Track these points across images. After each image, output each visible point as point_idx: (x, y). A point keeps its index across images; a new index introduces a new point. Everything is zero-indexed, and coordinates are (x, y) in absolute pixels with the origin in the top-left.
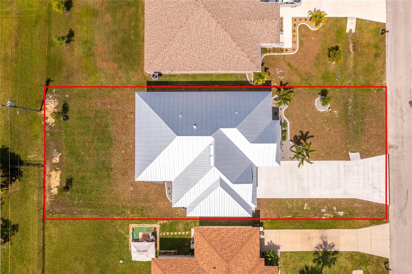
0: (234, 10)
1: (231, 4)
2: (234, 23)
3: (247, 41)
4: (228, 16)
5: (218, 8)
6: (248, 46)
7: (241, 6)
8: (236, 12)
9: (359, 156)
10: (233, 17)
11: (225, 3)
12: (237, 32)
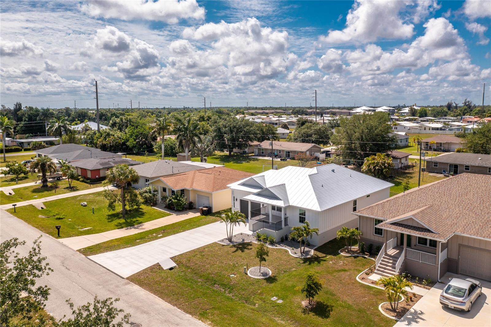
0: (447, 201)
1: (458, 199)
2: (428, 198)
3: (398, 206)
4: (439, 194)
5: (453, 186)
6: (391, 207)
7: (453, 209)
8: (444, 202)
9: (163, 266)
10: (437, 198)
11: (459, 193)
12: (415, 198)
